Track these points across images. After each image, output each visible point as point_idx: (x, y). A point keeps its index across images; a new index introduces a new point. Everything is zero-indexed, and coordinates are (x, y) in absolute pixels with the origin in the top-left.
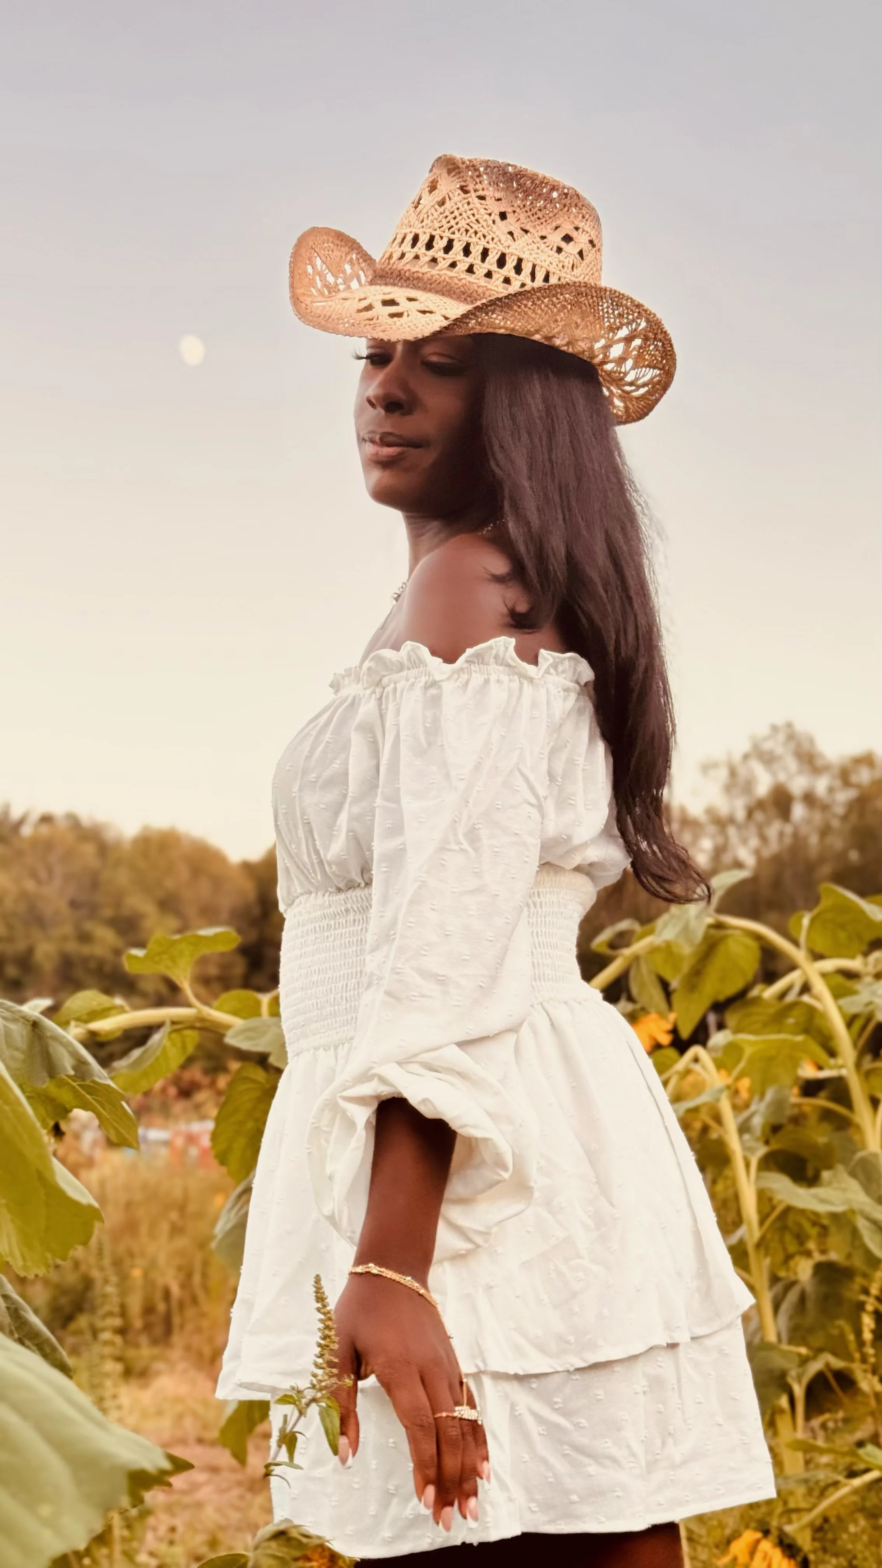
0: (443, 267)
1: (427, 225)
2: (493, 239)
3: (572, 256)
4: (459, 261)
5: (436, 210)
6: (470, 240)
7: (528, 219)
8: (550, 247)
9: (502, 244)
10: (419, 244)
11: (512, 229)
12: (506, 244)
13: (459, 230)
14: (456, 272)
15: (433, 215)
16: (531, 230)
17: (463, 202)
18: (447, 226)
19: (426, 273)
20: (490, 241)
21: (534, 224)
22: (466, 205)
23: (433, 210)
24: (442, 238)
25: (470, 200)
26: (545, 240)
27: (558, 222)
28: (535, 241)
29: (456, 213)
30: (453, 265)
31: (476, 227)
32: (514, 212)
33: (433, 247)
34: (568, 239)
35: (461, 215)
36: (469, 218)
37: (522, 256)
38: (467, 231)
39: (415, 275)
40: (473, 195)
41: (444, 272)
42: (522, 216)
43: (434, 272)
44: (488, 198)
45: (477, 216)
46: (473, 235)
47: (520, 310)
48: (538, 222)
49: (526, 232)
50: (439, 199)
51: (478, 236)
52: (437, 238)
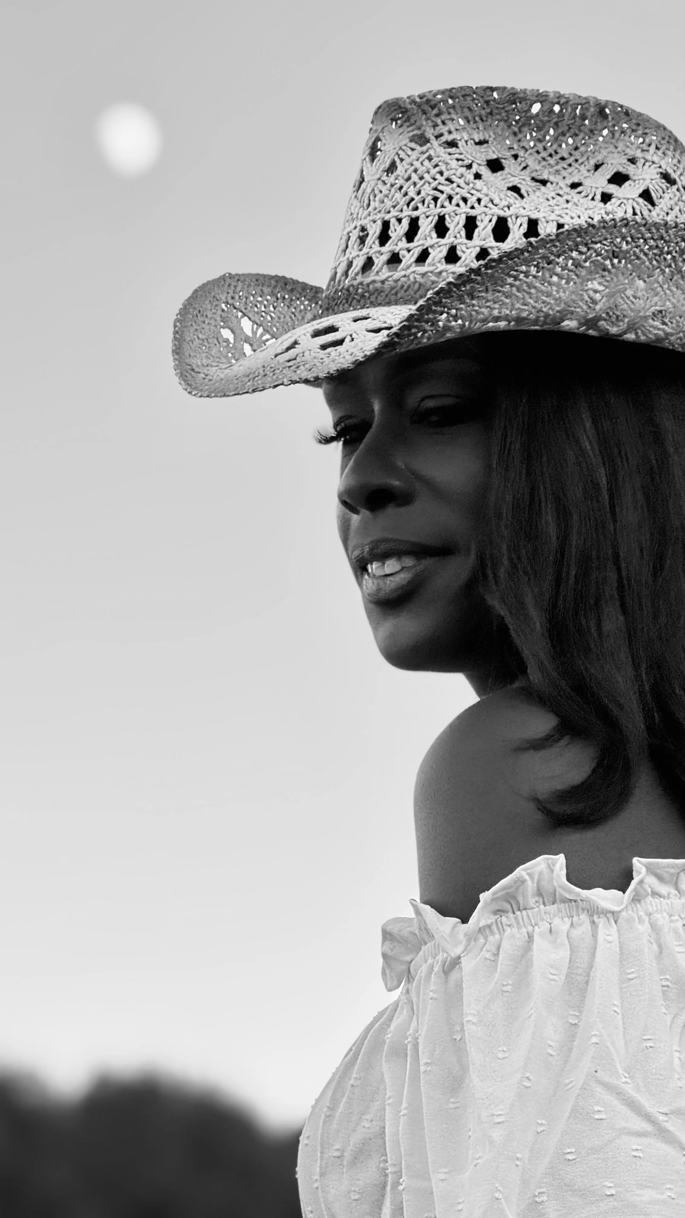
0: (409, 262)
1: (375, 209)
2: (479, 201)
3: (630, 201)
4: (432, 246)
5: (384, 183)
6: (444, 211)
7: (544, 163)
8: (590, 197)
9: (496, 205)
10: (369, 241)
11: (515, 181)
12: (504, 203)
13: (423, 202)
14: (429, 265)
15: (381, 192)
16: (552, 178)
17: (421, 160)
18: (403, 201)
19: (386, 279)
20: (476, 205)
21: (556, 168)
22: (426, 162)
23: (380, 186)
24: (399, 221)
25: (431, 152)
26: (580, 189)
27: (599, 158)
28: (561, 193)
29: (415, 177)
30: (423, 257)
31: (448, 189)
32: (516, 157)
33: (390, 238)
34: (619, 179)
35: (421, 178)
36: (435, 179)
37: (534, 216)
38: (435, 199)
39: (371, 287)
40: (435, 143)
41: (412, 269)
42: (531, 162)
43: (397, 275)
44: (460, 144)
45: (446, 174)
46: (447, 203)
47: (517, 283)
48: (564, 164)
49: (544, 182)
50: (387, 165)
51: (454, 202)
52: (393, 221)
